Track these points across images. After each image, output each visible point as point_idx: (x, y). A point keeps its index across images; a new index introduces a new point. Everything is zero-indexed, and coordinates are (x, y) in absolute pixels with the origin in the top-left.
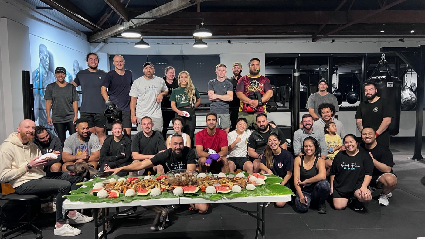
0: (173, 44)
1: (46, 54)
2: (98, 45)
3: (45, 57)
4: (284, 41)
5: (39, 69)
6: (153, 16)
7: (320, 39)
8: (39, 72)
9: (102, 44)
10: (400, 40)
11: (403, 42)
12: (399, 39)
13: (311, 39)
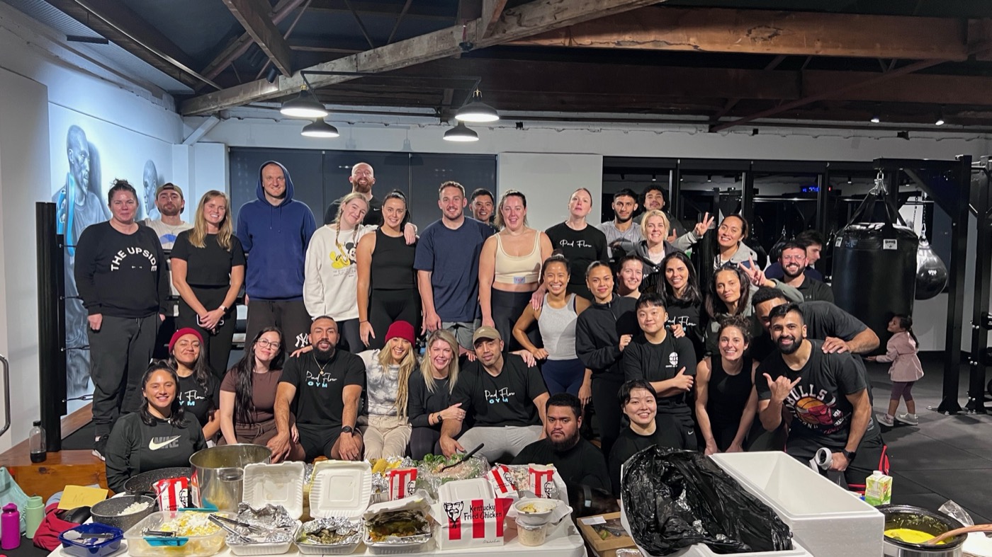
0: (386, 125)
1: (82, 149)
2: (202, 123)
3: (80, 159)
4: (646, 129)
5: (67, 187)
6: (360, 69)
7: (728, 127)
8: (65, 197)
9: (213, 121)
10: (900, 135)
11: (908, 139)
12: (898, 133)
13: (707, 126)
